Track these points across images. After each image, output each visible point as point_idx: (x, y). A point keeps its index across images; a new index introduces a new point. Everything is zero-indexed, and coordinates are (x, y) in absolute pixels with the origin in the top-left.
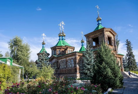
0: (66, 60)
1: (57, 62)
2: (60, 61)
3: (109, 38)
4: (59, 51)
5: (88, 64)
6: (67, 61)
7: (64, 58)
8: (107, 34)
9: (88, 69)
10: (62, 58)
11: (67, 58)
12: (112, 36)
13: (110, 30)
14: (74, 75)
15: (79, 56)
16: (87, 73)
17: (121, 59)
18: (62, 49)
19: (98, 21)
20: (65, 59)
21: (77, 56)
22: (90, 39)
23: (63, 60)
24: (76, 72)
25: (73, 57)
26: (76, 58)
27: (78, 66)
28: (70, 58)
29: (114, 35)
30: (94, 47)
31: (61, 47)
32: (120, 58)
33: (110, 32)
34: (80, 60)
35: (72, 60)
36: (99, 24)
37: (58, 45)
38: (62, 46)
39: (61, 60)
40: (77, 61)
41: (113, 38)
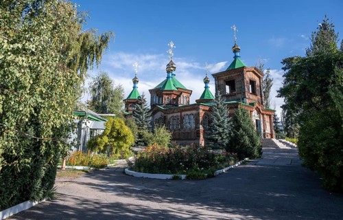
0: (181, 116)
1: (165, 118)
2: (169, 116)
3: (252, 83)
4: (168, 98)
5: (219, 126)
6: (182, 118)
7: (178, 112)
8: (249, 76)
9: (220, 134)
10: (173, 113)
11: (183, 113)
12: (256, 79)
13: (253, 69)
14: (196, 141)
15: (203, 110)
16: (217, 140)
17: (270, 118)
18: (173, 95)
19: (235, 51)
20: (179, 114)
21: (201, 111)
22: (222, 82)
23: (175, 115)
24: (199, 137)
25: (194, 112)
26: (199, 114)
27: (201, 128)
28: (188, 113)
29: (259, 77)
30: (228, 96)
31: (170, 93)
32: (270, 116)
33: (253, 72)
34: (204, 117)
35: (192, 117)
36: (236, 57)
37: (165, 89)
38: (172, 91)
39: (171, 115)
40: (201, 118)
41: (258, 83)
